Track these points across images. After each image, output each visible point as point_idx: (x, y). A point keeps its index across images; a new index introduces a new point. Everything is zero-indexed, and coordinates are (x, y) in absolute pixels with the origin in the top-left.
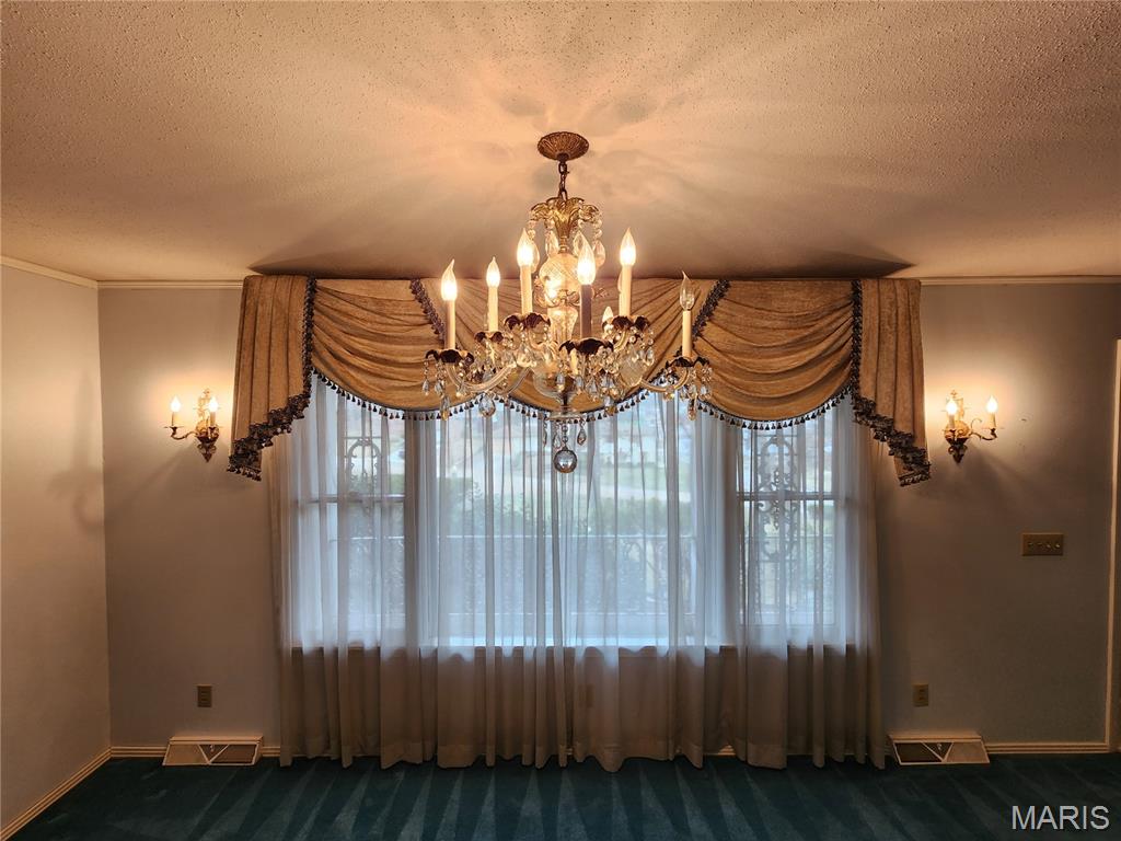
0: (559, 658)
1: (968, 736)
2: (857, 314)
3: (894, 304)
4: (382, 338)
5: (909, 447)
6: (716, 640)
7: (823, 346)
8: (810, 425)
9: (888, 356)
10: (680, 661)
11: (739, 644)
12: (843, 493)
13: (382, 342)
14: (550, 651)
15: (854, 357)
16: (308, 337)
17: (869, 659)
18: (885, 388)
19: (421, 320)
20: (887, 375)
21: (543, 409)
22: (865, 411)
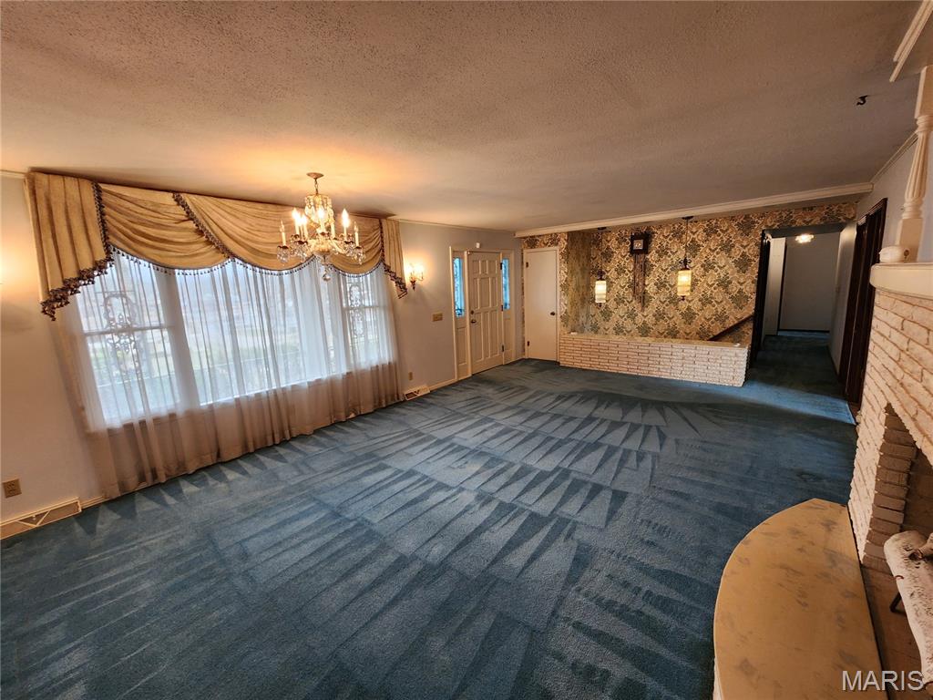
0: (279, 393)
1: (425, 386)
2: (382, 232)
3: (392, 229)
4: (159, 226)
5: (400, 283)
6: (344, 370)
7: (373, 244)
8: (368, 276)
9: (392, 249)
10: (332, 383)
11: (353, 370)
12: (382, 304)
13: (158, 228)
14: (275, 391)
15: (382, 249)
16: (103, 222)
17: (395, 364)
18: (393, 261)
19: (184, 218)
20: (393, 256)
21: (261, 268)
22: (388, 270)
